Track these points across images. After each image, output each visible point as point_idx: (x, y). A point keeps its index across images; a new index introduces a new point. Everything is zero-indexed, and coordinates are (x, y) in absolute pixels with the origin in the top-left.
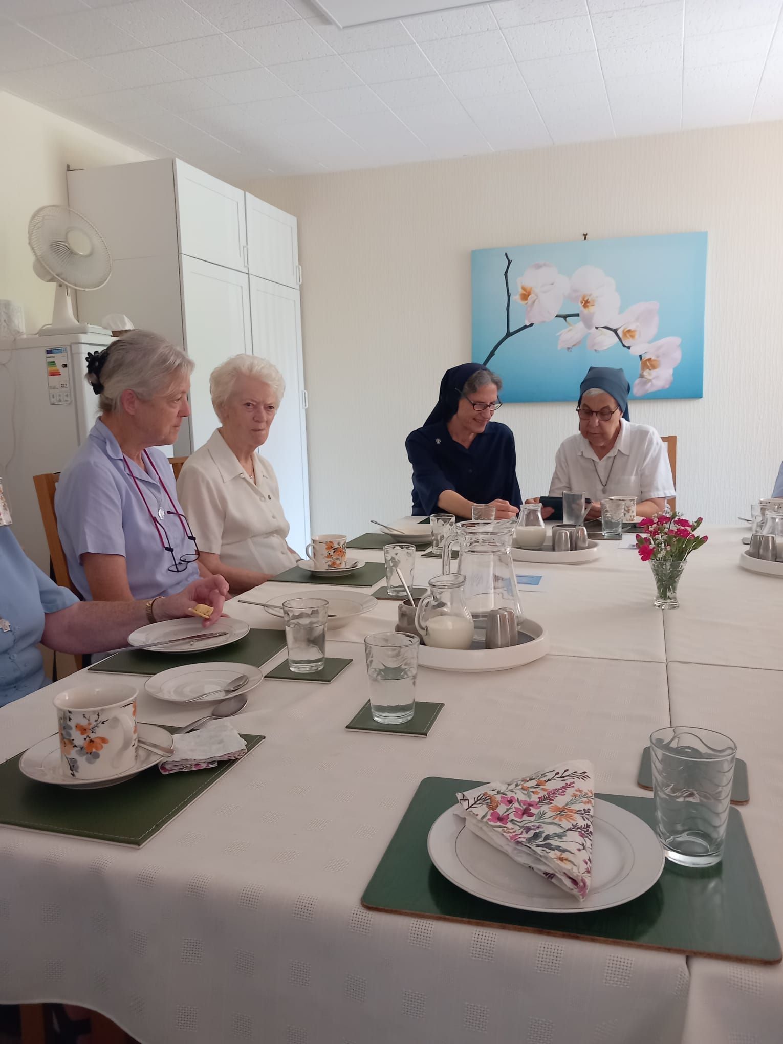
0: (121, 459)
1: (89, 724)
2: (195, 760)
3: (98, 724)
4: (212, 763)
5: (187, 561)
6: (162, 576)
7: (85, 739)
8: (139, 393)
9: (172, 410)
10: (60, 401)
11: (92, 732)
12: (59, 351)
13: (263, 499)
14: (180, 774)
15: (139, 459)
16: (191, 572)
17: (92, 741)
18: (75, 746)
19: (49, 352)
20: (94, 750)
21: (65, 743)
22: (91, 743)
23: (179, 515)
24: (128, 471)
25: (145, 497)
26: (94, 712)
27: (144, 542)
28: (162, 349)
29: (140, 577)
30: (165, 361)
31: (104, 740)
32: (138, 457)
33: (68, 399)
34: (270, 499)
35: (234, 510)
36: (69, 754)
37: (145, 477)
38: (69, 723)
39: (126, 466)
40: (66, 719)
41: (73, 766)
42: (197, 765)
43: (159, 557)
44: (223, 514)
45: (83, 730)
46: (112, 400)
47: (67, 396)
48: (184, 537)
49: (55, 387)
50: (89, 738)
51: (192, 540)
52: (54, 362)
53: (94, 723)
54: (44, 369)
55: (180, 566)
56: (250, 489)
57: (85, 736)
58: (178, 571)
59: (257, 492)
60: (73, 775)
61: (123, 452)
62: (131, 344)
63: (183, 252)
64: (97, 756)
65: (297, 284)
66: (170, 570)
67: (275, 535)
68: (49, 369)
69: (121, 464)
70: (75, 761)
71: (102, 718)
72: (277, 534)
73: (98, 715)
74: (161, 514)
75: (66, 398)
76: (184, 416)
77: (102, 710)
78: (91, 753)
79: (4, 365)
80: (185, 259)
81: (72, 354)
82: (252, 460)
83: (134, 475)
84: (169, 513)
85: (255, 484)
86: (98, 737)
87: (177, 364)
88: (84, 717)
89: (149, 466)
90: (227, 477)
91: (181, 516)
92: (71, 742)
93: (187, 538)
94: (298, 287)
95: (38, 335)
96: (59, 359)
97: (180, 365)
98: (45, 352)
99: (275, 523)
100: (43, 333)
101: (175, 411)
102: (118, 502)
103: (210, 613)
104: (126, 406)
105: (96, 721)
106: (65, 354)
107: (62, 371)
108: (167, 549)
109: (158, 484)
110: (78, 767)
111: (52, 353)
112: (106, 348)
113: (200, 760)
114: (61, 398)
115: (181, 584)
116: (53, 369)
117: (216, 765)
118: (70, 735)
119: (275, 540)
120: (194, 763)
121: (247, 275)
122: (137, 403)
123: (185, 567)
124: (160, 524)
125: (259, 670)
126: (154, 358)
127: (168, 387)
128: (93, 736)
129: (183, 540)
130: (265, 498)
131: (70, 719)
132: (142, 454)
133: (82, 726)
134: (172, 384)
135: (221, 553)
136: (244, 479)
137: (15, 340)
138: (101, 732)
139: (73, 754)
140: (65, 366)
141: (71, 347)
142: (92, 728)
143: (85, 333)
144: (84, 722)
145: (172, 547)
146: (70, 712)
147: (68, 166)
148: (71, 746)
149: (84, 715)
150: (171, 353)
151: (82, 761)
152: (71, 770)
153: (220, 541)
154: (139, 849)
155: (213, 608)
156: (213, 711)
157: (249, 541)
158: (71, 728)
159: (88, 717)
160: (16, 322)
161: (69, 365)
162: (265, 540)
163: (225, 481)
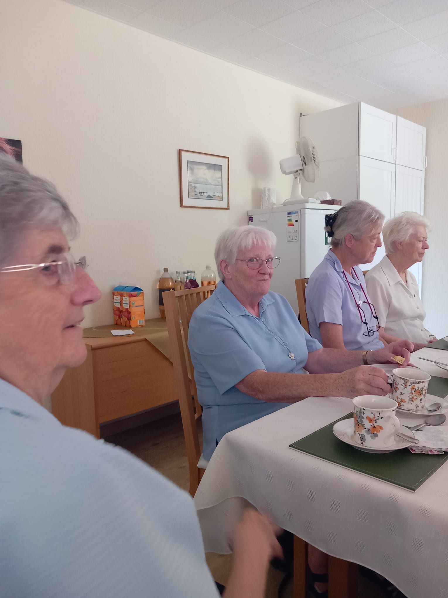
0: (342, 272)
1: (374, 418)
2: (430, 448)
3: (378, 418)
4: (440, 451)
5: (373, 330)
6: (361, 338)
7: (371, 425)
8: (354, 235)
9: (372, 244)
10: (293, 240)
11: (376, 422)
12: (294, 213)
13: (412, 296)
14: (421, 455)
15: (350, 273)
16: (375, 337)
17: (374, 427)
18: (365, 428)
19: (289, 213)
20: (375, 432)
21: (359, 425)
22: (374, 428)
23: (369, 304)
24: (345, 279)
25: (353, 293)
26: (378, 412)
27: (352, 318)
28: (368, 210)
29: (349, 338)
30: (370, 216)
31: (381, 428)
32: (350, 271)
33: (297, 238)
34: (415, 296)
35: (395, 303)
36: (361, 432)
37: (353, 282)
38: (363, 415)
39: (344, 275)
40: (361, 413)
41: (363, 439)
42: (431, 451)
43: (359, 327)
44: (389, 305)
45: (370, 420)
46: (339, 240)
47: (296, 237)
48: (372, 316)
49: (290, 232)
50: (374, 425)
51: (376, 318)
52: (291, 219)
53: (377, 418)
54: (286, 223)
55: (370, 332)
56: (404, 289)
57: (371, 424)
58: (369, 336)
59: (408, 292)
60: (362, 443)
61: (343, 268)
62: (351, 208)
63: (361, 155)
64: (376, 436)
65: (424, 167)
66: (365, 335)
67: (418, 319)
68: (288, 223)
69: (342, 274)
70: (364, 436)
71: (381, 416)
72: (419, 319)
73: (380, 413)
74: (360, 303)
75: (296, 238)
76: (378, 247)
77: (382, 411)
78: (373, 434)
79: (266, 221)
80: (361, 158)
81: (301, 214)
82: (405, 274)
83: (348, 281)
84: (364, 302)
85: (407, 287)
86: (379, 426)
87: (376, 217)
88: (372, 413)
89: (355, 276)
90: (392, 283)
91: (370, 305)
92: (363, 425)
93: (373, 317)
94: (424, 170)
95: (283, 205)
96: (294, 217)
97: (378, 218)
98: (287, 214)
99: (418, 312)
100: (285, 204)
101: (374, 244)
102: (340, 295)
103: (402, 362)
104: (347, 243)
105: (378, 416)
106: (297, 215)
107: (295, 223)
108: (364, 323)
109: (360, 286)
110: (365, 440)
111: (290, 214)
112: (336, 212)
113: (433, 449)
114: (293, 238)
115: (370, 343)
116: (290, 222)
117: (443, 453)
118: (362, 422)
119: (417, 322)
120: (429, 449)
121: (395, 165)
122: (353, 241)
123: (372, 334)
124: (360, 308)
125: (445, 399)
126: (365, 215)
127: (372, 230)
128: (375, 424)
129: (371, 318)
130: (413, 296)
131: (363, 413)
132: (351, 270)
133: (370, 418)
134: (374, 229)
135: (385, 327)
136: (401, 284)
137: (272, 208)
138: (380, 423)
139: (363, 432)
140: (297, 221)
141: (300, 210)
142: (376, 420)
143: (308, 203)
144: (372, 416)
145: (367, 322)
146: (364, 409)
147: (301, 114)
148: (363, 428)
149: (372, 412)
150: (373, 212)
151: (368, 437)
152: (361, 440)
153: (385, 320)
154: (414, 493)
155: (405, 359)
156: (425, 421)
157: (402, 321)
158: (364, 418)
159: (374, 414)
160: (272, 198)
161: (299, 221)
162: (412, 322)
163: (390, 285)
